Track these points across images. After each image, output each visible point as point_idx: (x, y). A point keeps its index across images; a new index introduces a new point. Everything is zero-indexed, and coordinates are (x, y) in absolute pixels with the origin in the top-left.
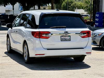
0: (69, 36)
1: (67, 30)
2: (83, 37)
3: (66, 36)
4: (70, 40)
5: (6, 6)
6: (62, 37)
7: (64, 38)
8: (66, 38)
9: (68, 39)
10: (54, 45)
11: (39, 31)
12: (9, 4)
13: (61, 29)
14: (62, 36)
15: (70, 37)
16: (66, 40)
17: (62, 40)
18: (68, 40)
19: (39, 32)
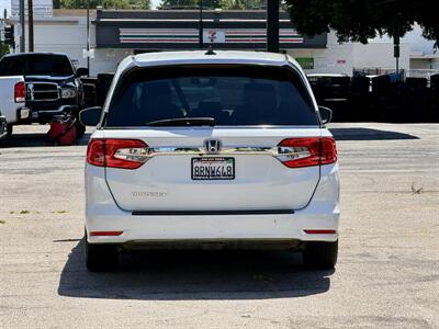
0: (227, 159)
1: (218, 133)
2: (291, 164)
3: (214, 160)
4: (231, 176)
5: (369, 40)
6: (195, 165)
7: (207, 165)
8: (215, 165)
9: (225, 170)
10: (162, 194)
11: (101, 137)
12: (381, 34)
13: (193, 130)
14: (199, 159)
15: (231, 165)
16: (212, 176)
17: (196, 176)
18: (224, 175)
19: (104, 140)
